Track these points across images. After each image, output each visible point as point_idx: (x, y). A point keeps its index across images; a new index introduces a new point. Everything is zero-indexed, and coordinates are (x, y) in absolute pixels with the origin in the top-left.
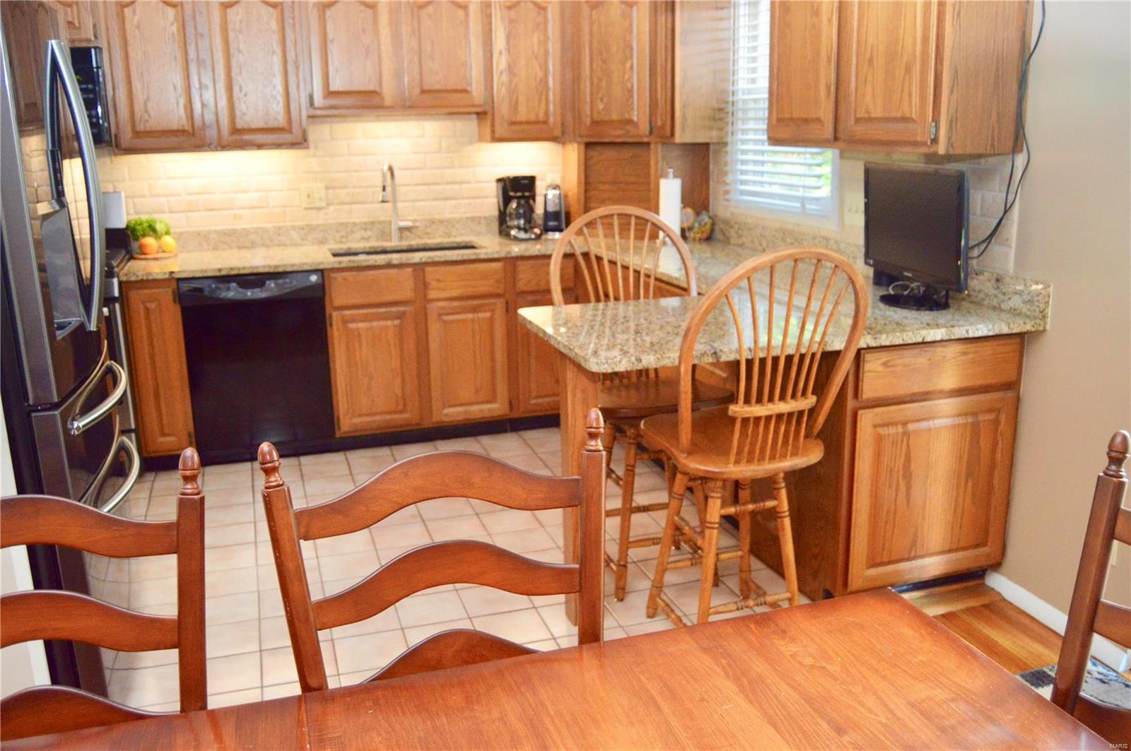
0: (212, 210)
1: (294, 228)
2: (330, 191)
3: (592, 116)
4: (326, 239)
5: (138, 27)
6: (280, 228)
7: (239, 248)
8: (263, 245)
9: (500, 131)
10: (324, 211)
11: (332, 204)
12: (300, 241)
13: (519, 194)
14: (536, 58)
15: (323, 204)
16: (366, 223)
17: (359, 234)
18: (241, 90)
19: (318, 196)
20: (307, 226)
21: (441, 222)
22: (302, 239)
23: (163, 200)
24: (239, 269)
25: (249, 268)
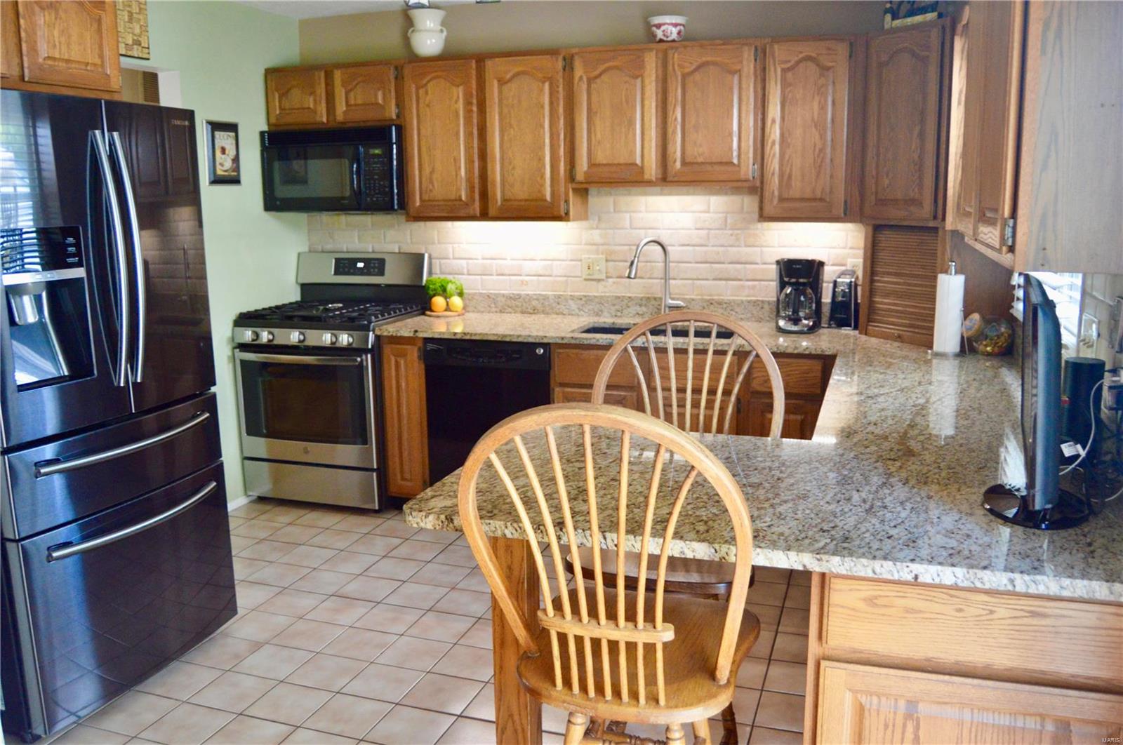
0: (502, 275)
1: (572, 297)
2: (611, 264)
3: (877, 193)
4: (602, 311)
5: (428, 106)
6: (559, 297)
7: (523, 312)
8: (543, 312)
9: (769, 210)
10: (603, 283)
11: (611, 277)
12: (577, 311)
13: (793, 280)
14: (816, 126)
15: (603, 276)
16: (641, 299)
17: (634, 309)
18: (510, 163)
19: (598, 268)
20: (585, 296)
21: (720, 303)
22: (580, 310)
23: (464, 262)
24: (471, 335)
25: (480, 334)
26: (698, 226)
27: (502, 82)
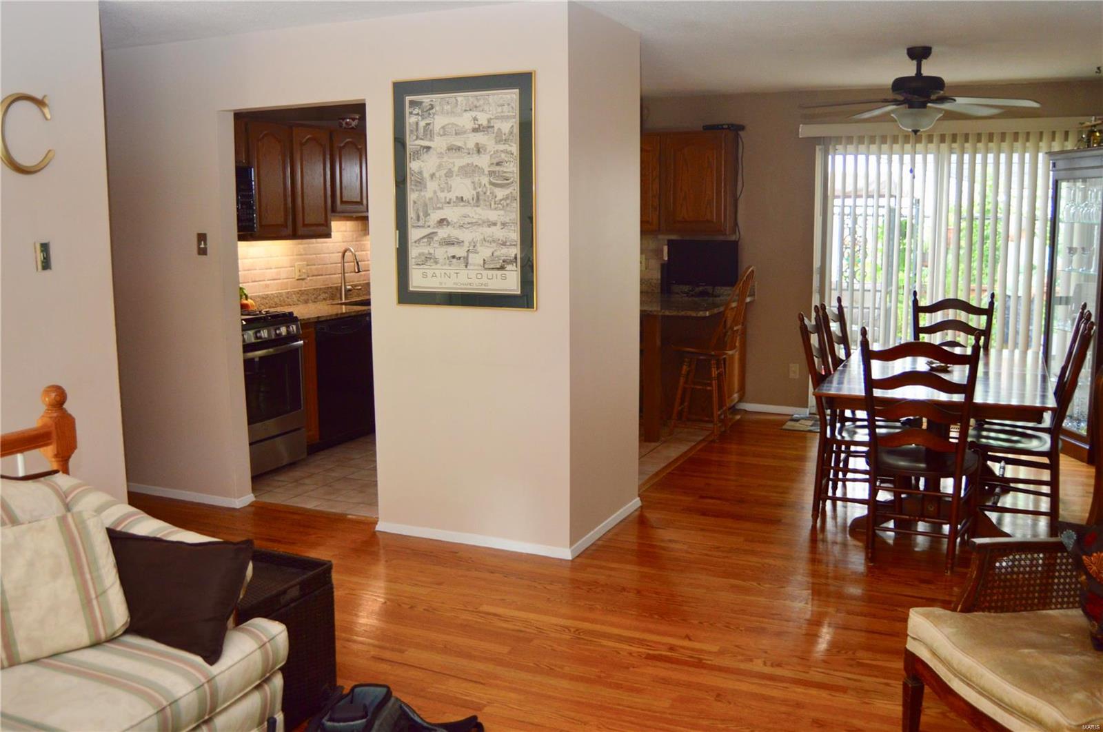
0: (255, 281)
2: (308, 268)
4: (308, 300)
5: (265, 155)
8: (281, 305)
10: (305, 281)
11: (309, 276)
15: (306, 276)
16: (325, 289)
17: (322, 296)
19: (303, 271)
20: (299, 291)
22: (298, 301)
26: (344, 240)
27: (302, 144)
